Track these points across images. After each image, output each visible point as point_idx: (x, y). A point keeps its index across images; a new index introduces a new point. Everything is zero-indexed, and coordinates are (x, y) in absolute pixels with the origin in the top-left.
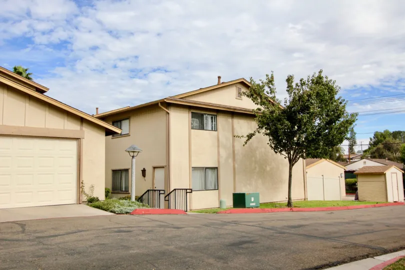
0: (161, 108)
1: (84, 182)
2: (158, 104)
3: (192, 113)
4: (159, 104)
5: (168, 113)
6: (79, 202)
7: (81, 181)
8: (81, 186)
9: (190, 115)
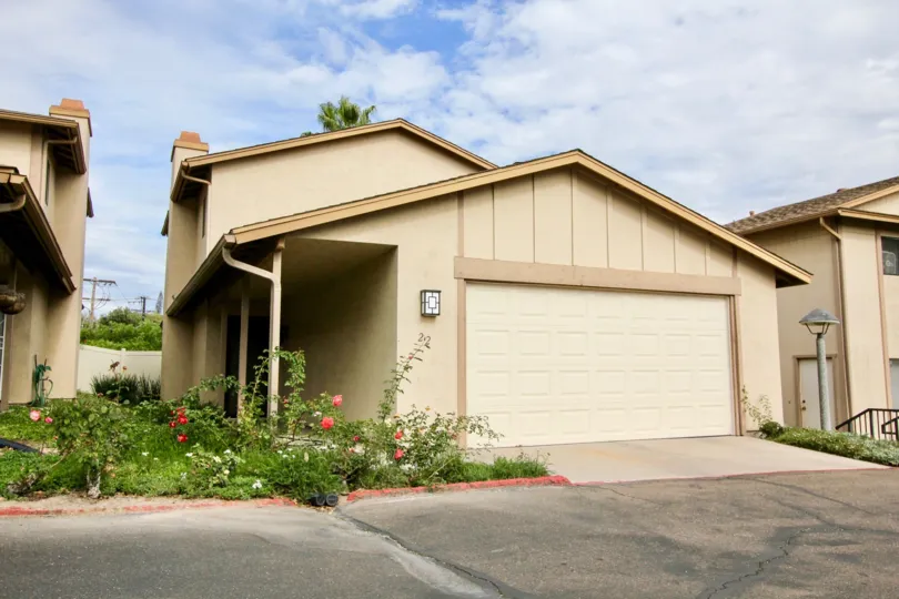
0: (824, 229)
1: (746, 390)
2: (818, 220)
3: (883, 238)
4: (821, 220)
5: (838, 240)
6: (740, 431)
7: (741, 388)
8: (742, 397)
9: (880, 242)
